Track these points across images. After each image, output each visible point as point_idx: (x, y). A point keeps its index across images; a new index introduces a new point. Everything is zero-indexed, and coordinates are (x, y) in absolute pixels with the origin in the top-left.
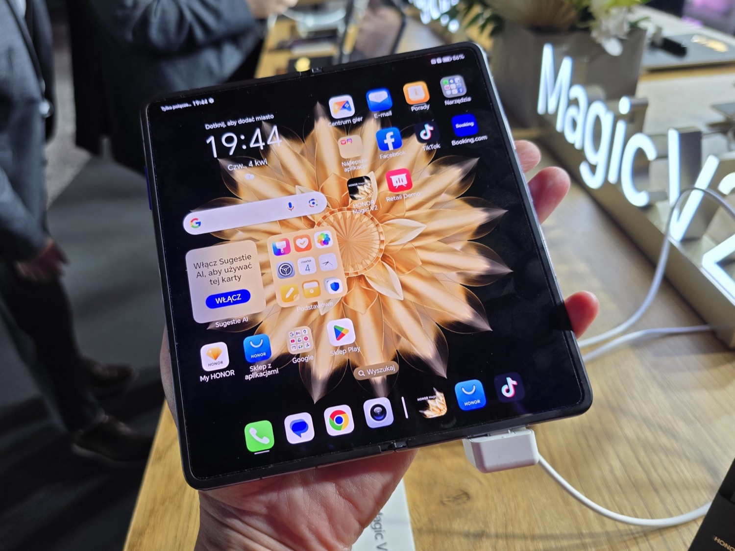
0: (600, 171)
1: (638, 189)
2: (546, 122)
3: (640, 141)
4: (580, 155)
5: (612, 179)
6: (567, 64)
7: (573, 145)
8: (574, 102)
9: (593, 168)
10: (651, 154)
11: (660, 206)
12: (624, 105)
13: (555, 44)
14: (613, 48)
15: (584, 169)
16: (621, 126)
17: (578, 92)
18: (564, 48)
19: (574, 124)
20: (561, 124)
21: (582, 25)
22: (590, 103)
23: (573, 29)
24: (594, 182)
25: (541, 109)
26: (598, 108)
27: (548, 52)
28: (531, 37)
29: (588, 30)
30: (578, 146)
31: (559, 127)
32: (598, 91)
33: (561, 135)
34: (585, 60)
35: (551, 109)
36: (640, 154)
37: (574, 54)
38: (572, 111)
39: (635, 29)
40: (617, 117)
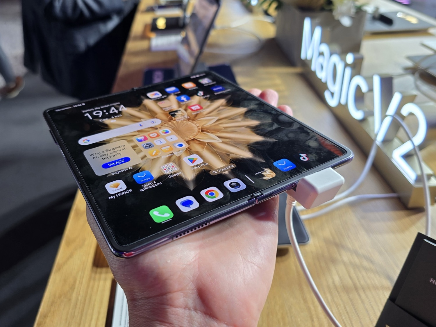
0: (336, 96)
1: (358, 108)
2: (306, 64)
3: (358, 80)
4: (325, 86)
5: (343, 102)
6: (318, 31)
7: (321, 80)
8: (321, 54)
9: (332, 94)
10: (364, 88)
11: (370, 119)
12: (350, 58)
13: (312, 18)
14: (346, 22)
15: (327, 95)
16: (348, 71)
17: (324, 48)
18: (317, 20)
19: (322, 67)
20: (314, 66)
21: (327, 8)
22: (331, 54)
23: (322, 9)
24: (333, 102)
25: (303, 56)
26: (335, 59)
27: (307, 23)
28: (297, 13)
29: (331, 11)
30: (323, 80)
31: (313, 68)
32: (336, 48)
33: (314, 73)
34: (328, 29)
35: (309, 57)
36: (358, 88)
37: (323, 25)
38: (321, 59)
39: (359, 11)
40: (346, 65)
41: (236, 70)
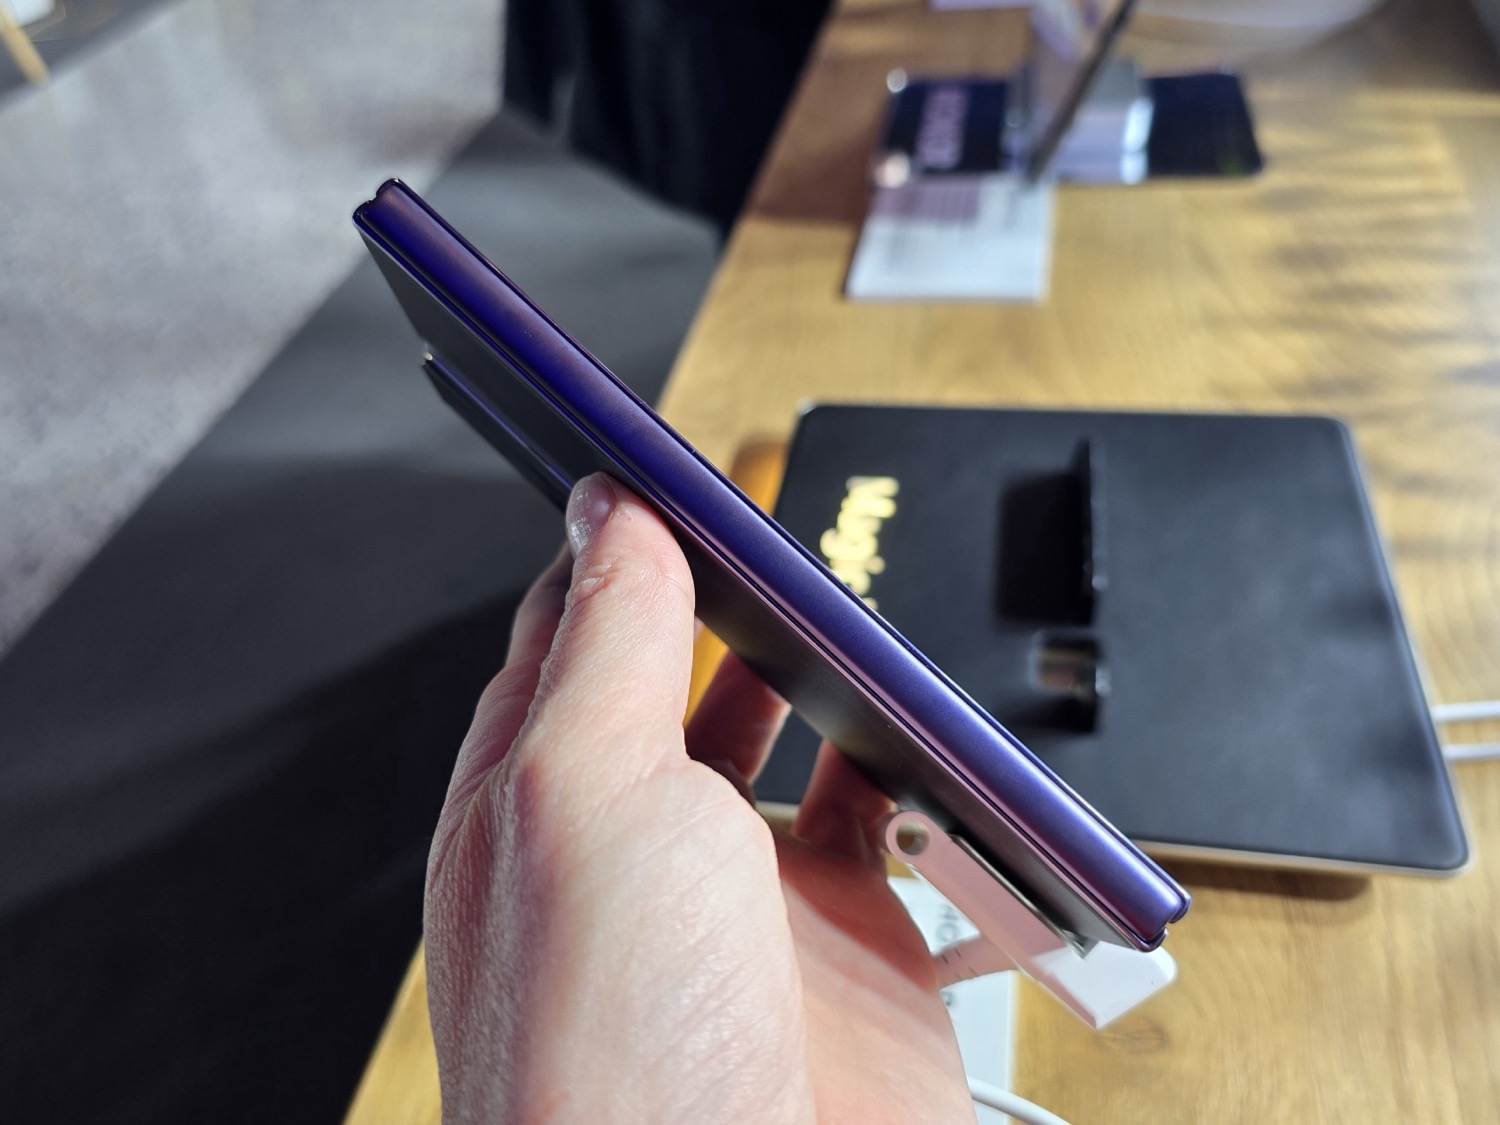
41: (1262, 96)
